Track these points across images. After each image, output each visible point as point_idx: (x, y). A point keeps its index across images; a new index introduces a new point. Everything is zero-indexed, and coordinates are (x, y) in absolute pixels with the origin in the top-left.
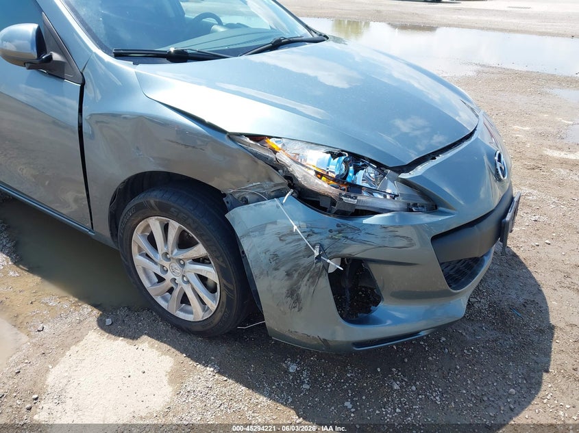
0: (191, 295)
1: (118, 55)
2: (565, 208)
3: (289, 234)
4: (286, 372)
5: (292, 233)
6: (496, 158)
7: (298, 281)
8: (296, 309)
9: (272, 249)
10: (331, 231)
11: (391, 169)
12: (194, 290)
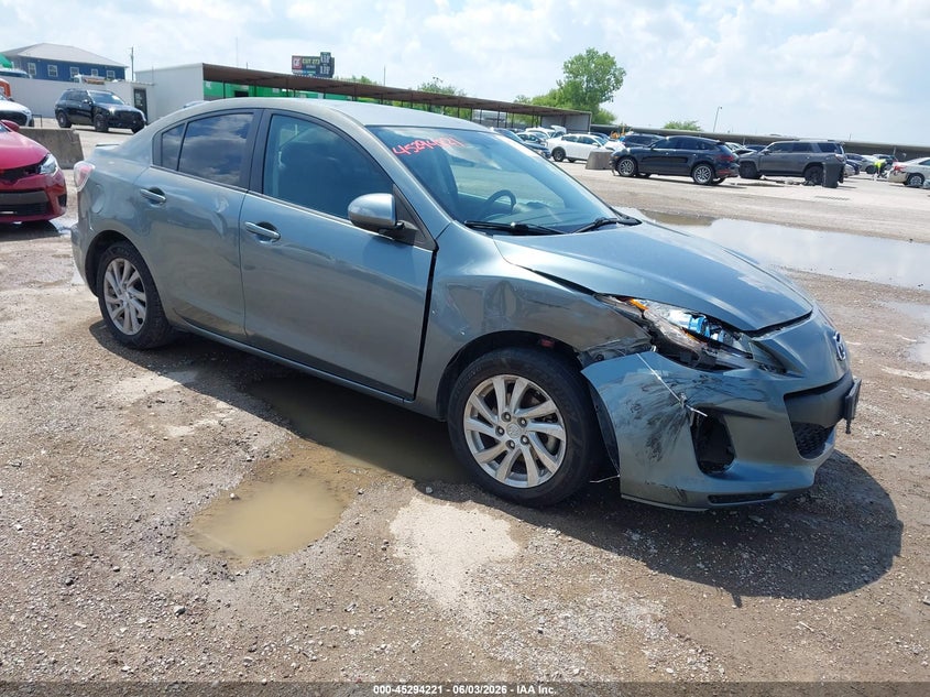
0: (528, 459)
1: (470, 226)
2: (911, 426)
3: (652, 385)
4: (629, 539)
5: (656, 383)
6: (835, 338)
7: (660, 429)
8: (656, 459)
9: (635, 399)
10: (694, 381)
11: (744, 332)
12: (532, 450)
